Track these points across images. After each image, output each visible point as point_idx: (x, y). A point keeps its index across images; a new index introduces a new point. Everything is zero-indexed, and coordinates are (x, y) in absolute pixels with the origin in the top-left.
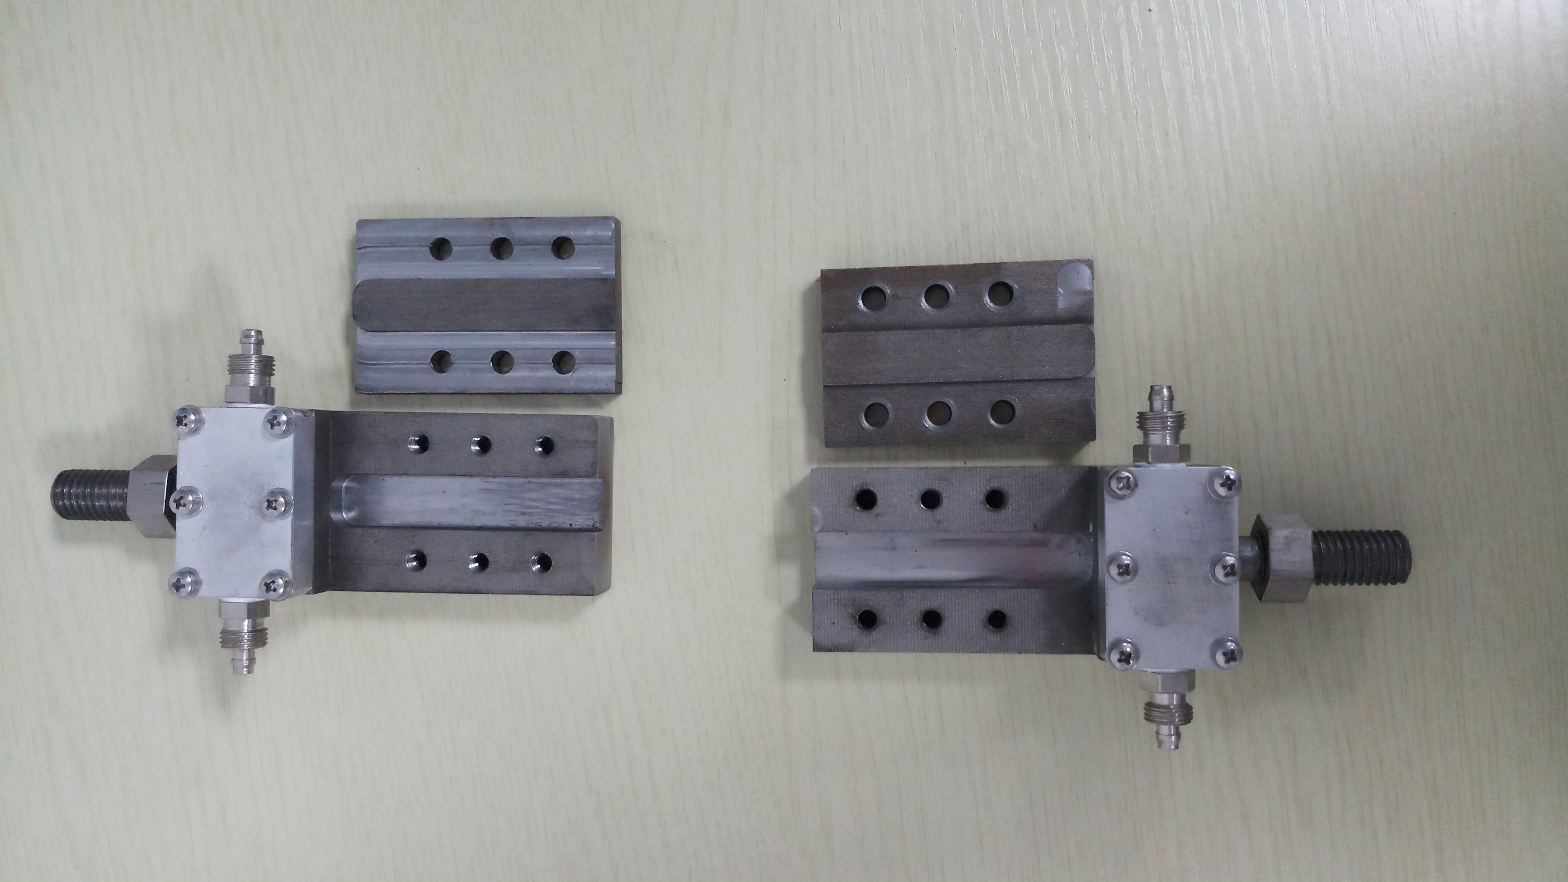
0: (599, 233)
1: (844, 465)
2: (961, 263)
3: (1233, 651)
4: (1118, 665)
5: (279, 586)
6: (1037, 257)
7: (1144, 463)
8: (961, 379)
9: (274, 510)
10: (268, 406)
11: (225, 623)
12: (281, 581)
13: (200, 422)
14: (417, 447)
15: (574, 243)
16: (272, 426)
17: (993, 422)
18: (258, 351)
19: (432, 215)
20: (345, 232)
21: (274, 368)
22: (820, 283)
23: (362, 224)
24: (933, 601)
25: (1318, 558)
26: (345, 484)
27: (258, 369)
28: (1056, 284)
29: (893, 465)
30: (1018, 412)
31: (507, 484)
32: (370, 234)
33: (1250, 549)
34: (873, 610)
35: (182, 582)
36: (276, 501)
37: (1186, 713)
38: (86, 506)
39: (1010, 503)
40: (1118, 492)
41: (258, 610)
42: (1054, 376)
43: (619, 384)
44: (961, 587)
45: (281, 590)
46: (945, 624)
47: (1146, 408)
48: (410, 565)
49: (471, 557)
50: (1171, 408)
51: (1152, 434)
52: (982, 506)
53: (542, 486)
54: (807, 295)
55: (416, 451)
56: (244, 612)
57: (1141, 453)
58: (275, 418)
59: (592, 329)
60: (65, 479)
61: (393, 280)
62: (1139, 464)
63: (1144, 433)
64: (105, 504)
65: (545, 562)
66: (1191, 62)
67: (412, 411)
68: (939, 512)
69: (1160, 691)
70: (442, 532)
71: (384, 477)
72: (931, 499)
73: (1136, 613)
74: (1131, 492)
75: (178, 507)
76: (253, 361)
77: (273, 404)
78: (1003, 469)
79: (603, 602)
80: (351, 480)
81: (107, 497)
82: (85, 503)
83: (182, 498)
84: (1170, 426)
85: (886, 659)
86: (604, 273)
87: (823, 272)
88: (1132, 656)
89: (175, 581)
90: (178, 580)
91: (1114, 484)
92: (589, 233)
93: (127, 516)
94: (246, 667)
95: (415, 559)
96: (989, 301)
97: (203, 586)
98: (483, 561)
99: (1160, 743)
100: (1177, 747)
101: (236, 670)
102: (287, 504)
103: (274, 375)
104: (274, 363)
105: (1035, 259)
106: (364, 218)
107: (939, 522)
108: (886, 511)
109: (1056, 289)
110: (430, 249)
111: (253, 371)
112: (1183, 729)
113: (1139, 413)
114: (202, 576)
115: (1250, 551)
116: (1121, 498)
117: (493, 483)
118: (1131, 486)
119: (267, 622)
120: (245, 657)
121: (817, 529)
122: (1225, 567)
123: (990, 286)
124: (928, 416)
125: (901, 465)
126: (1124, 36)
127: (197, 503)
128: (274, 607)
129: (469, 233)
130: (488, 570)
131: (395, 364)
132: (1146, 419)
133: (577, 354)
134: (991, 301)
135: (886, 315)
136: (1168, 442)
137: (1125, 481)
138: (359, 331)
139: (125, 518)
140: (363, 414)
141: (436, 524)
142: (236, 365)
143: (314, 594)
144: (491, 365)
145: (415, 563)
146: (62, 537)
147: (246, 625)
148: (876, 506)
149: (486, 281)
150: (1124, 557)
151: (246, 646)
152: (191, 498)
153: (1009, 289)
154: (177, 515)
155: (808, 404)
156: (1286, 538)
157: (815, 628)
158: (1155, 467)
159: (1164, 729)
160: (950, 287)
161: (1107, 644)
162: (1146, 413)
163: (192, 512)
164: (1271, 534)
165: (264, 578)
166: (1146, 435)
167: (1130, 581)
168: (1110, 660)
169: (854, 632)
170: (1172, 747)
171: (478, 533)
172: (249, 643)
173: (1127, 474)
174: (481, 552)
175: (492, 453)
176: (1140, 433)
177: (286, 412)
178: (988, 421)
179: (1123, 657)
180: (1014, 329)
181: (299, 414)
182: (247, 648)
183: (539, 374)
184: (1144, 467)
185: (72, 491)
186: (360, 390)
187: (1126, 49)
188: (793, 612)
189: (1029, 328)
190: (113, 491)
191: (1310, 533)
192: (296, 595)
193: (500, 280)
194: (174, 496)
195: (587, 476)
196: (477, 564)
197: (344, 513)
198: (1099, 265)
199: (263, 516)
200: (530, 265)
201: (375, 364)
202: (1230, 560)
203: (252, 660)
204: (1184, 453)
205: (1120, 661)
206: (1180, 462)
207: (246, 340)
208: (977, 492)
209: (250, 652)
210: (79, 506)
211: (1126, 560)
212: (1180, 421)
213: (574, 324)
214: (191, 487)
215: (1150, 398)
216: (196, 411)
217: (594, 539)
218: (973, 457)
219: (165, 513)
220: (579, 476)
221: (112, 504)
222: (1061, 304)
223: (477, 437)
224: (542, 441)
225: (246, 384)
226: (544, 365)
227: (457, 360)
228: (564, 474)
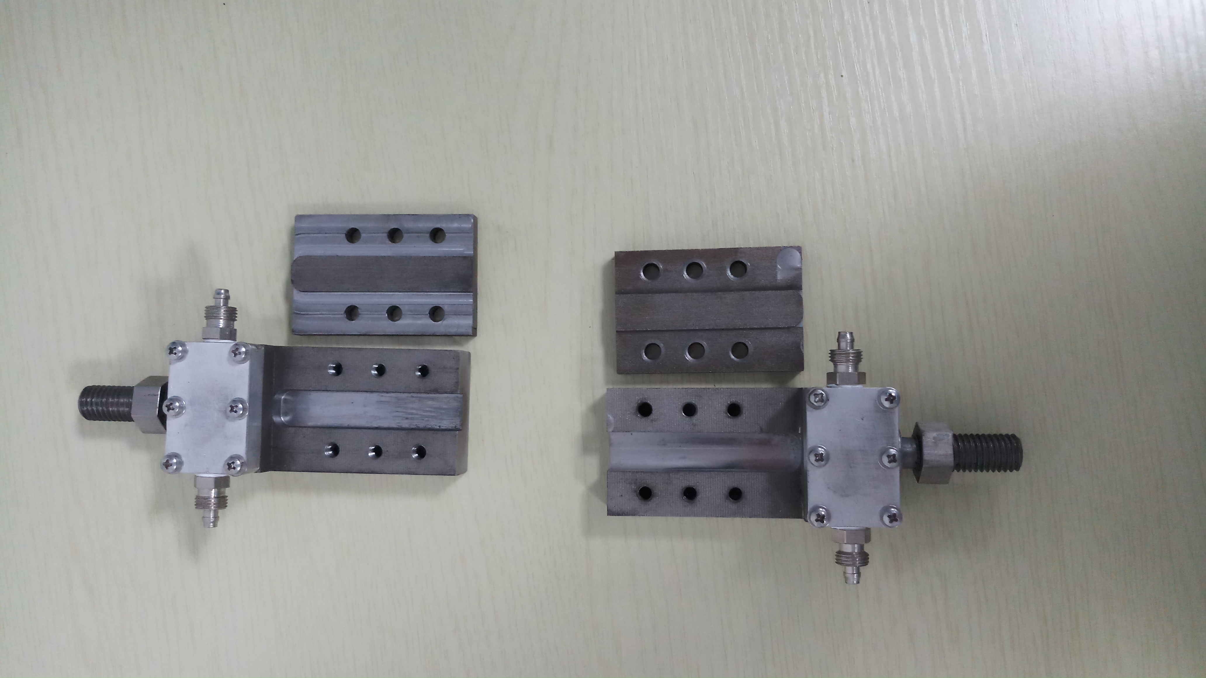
0: (463, 226)
1: (630, 387)
2: (711, 248)
3: (895, 515)
4: (816, 523)
5: (238, 466)
6: (765, 244)
7: (834, 385)
8: (711, 327)
9: (235, 412)
10: (232, 342)
11: (199, 492)
12: (238, 462)
13: (185, 352)
14: (334, 371)
15: (445, 232)
16: (235, 355)
17: (733, 357)
18: (226, 304)
19: (348, 213)
20: (285, 223)
21: (237, 315)
22: (614, 260)
23: (299, 218)
24: (690, 481)
25: (957, 453)
26: (283, 397)
27: (226, 316)
28: (776, 263)
29: (664, 386)
30: (751, 349)
31: (396, 398)
32: (304, 225)
33: (910, 446)
34: (649, 487)
35: (170, 462)
36: (237, 406)
37: (864, 558)
38: (103, 410)
39: (744, 413)
40: (815, 404)
41: (221, 483)
42: (775, 326)
43: (475, 329)
44: (710, 471)
45: (239, 469)
46: (699, 497)
47: (835, 347)
48: (327, 453)
49: (370, 448)
50: (852, 347)
51: (840, 365)
52: (725, 414)
53: (420, 399)
54: (606, 269)
55: (333, 374)
56: (212, 484)
57: (831, 378)
58: (237, 349)
59: (457, 290)
60: (88, 392)
61: (320, 256)
62: (831, 385)
63: (834, 364)
64: (116, 409)
65: (421, 452)
66: (871, 112)
67: (331, 347)
68: (695, 419)
69: (845, 542)
70: (350, 430)
71: (311, 393)
72: (689, 410)
73: (829, 488)
74: (824, 404)
75: (168, 410)
76: (222, 311)
77: (235, 340)
78: (739, 389)
79: (462, 481)
80: (288, 395)
81: (118, 404)
82: (102, 408)
83: (171, 404)
84: (851, 360)
85: (659, 521)
86: (466, 252)
87: (616, 253)
88: (825, 517)
89: (165, 461)
90: (167, 461)
91: (812, 398)
92: (456, 225)
93: (131, 418)
94: (212, 522)
95: (331, 449)
96: (730, 274)
97: (184, 466)
98: (378, 451)
99: (846, 580)
100: (858, 582)
101: (205, 525)
102: (244, 409)
103: (236, 320)
104: (237, 312)
105: (762, 246)
106: (300, 214)
107: (695, 426)
108: (658, 417)
109: (776, 266)
110: (346, 235)
111: (222, 317)
112: (862, 569)
113: (831, 350)
114: (184, 459)
115: (910, 448)
116: (817, 408)
117: (386, 397)
118: (824, 400)
119: (227, 491)
120: (212, 515)
121: (610, 430)
122: (889, 456)
123: (731, 263)
124: (689, 353)
125: (670, 386)
126: (824, 93)
127: (182, 408)
128: (233, 480)
129: (371, 225)
130: (382, 457)
131: (320, 314)
132: (835, 354)
133: (446, 308)
134: (732, 274)
135: (658, 283)
136: (850, 370)
137: (820, 396)
138: (295, 291)
139: (130, 419)
140: (297, 348)
141: (346, 425)
142: (211, 313)
143: (261, 472)
144: (387, 315)
145: (331, 452)
146: (83, 433)
147: (213, 493)
148: (652, 414)
149: (384, 257)
150: (820, 449)
151: (213, 507)
152: (177, 404)
153: (744, 265)
154: (168, 416)
155: (605, 342)
156: (934, 438)
157: (609, 498)
158: (842, 387)
159: (849, 570)
160: (704, 265)
161: (809, 510)
162: (835, 350)
163: (178, 414)
164: (924, 435)
165: (226, 461)
166: (835, 366)
167: (824, 465)
168: (810, 520)
169: (636, 502)
170: (855, 582)
171: (375, 431)
172: (215, 505)
173: (822, 392)
174: (377, 444)
175: (385, 377)
176: (831, 364)
177: (245, 345)
178: (730, 356)
179: (819, 518)
180: (747, 293)
181: (254, 347)
182: (214, 509)
183: (419, 322)
184: (834, 387)
185: (93, 400)
186: (296, 332)
187: (825, 102)
188: (594, 489)
189: (757, 293)
190: (122, 400)
191: (951, 435)
192: (247, 473)
193: (393, 257)
194: (166, 403)
195: (452, 393)
196: (374, 453)
197: (282, 418)
198: (806, 249)
199: (228, 417)
200: (415, 247)
201: (304, 314)
202: (893, 451)
203: (216, 517)
204: (861, 378)
205: (817, 520)
206: (858, 384)
207: (218, 296)
208: (721, 404)
209: (216, 512)
210: (98, 410)
211: (821, 451)
212: (858, 356)
213: (444, 287)
214: (177, 397)
215: (838, 341)
216: (183, 345)
217: (456, 436)
218: (721, 382)
219: (158, 415)
220: (446, 393)
221: (121, 409)
222: (779, 277)
223: (376, 364)
224: (420, 368)
225: (217, 326)
226: (423, 316)
227: (363, 312)
228: (436, 391)
